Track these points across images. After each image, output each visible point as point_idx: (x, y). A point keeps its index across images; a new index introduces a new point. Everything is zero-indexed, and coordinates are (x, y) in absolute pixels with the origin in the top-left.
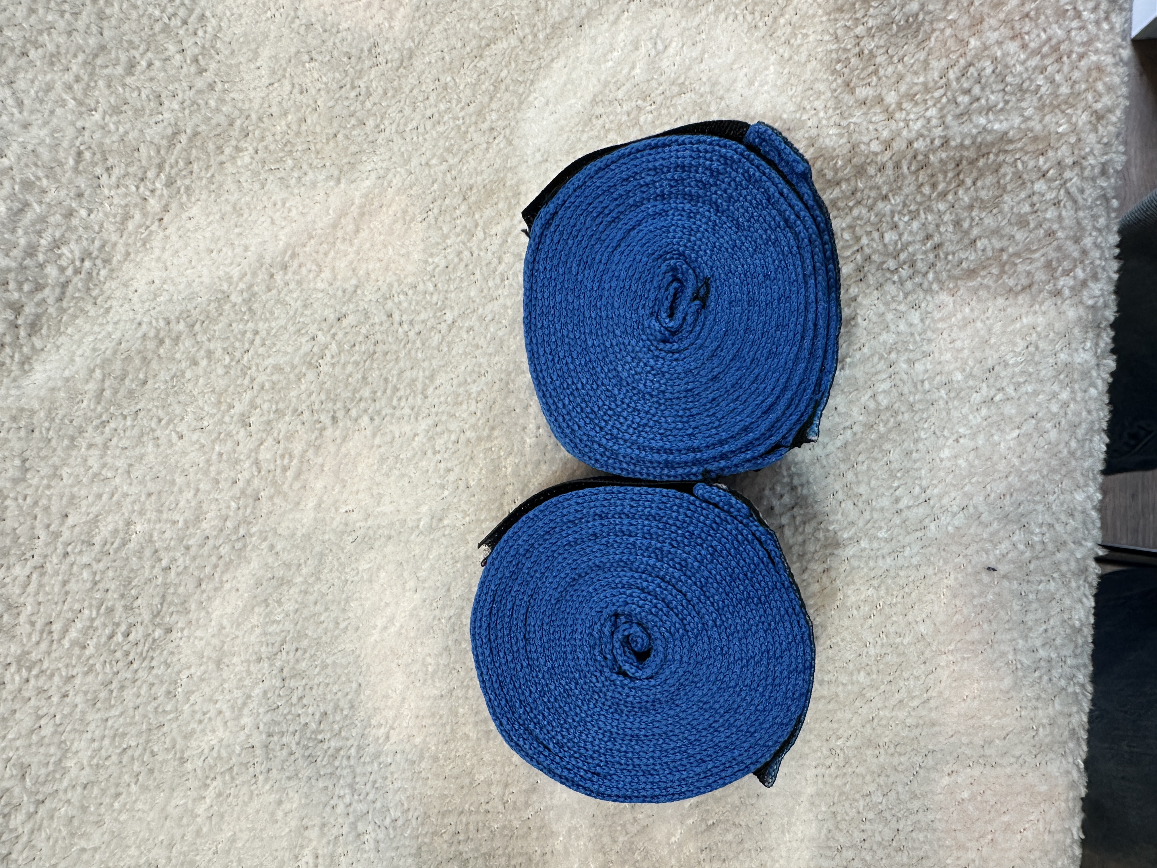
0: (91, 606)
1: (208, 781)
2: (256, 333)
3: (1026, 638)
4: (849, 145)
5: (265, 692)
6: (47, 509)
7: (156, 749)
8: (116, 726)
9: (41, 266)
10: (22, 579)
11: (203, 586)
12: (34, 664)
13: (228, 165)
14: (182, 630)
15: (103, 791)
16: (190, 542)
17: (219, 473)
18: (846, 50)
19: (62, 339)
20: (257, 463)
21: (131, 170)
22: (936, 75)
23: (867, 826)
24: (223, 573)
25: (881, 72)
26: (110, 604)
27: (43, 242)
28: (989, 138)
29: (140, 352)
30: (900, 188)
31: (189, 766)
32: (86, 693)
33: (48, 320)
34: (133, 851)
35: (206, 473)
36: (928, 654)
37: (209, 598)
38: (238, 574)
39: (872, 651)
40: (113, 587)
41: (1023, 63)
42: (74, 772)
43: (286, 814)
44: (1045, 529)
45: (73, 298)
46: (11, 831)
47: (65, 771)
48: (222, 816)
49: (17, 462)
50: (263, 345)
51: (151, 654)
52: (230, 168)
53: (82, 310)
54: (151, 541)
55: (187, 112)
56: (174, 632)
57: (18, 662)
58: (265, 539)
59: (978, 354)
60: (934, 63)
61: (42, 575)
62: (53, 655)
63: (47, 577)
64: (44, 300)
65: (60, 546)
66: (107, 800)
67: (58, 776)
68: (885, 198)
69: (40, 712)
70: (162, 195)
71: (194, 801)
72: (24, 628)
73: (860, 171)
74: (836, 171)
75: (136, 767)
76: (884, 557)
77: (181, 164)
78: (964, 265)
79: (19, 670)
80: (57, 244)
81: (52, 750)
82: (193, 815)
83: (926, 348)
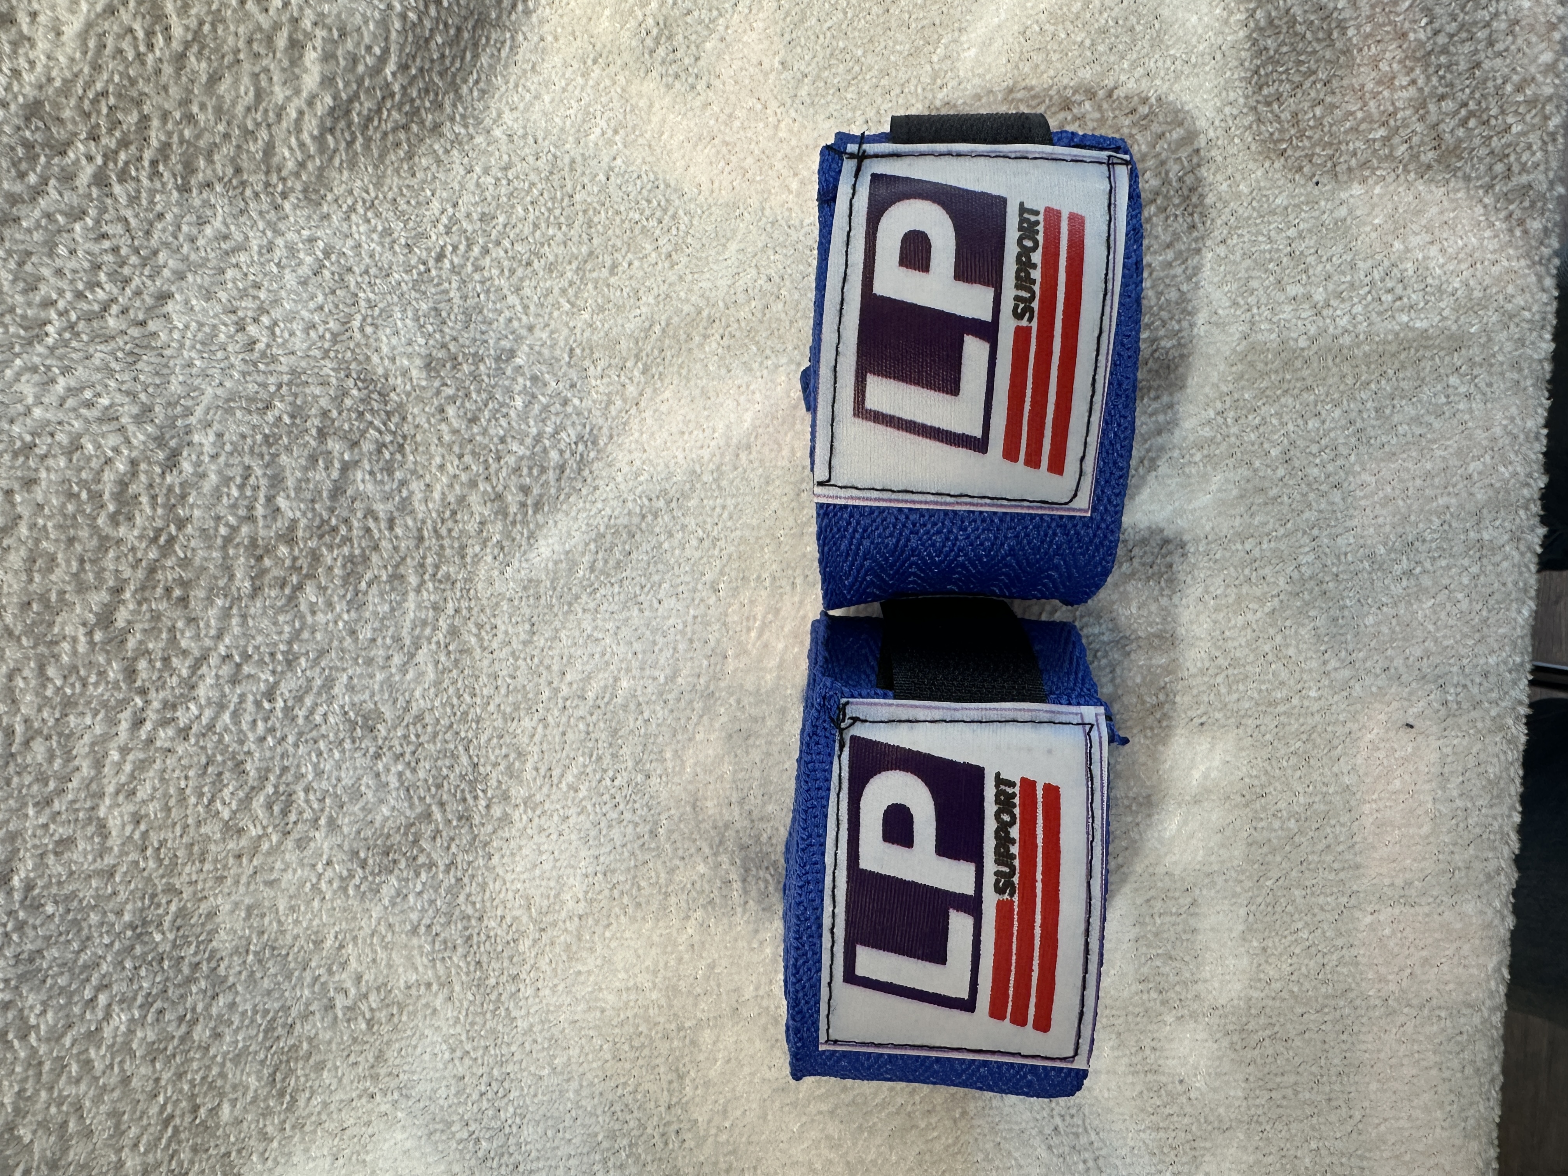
0: (583, 754)
1: (690, 913)
2: (724, 507)
3: (1444, 789)
4: (1279, 340)
5: (738, 832)
6: (549, 668)
7: (643, 884)
8: (607, 862)
9: (546, 451)
10: (530, 730)
11: (679, 738)
12: (537, 805)
13: (695, 351)
14: (661, 776)
15: (597, 922)
16: (670, 697)
18: (1278, 250)
19: (558, 516)
20: (725, 624)
21: (614, 362)
22: (1362, 274)
23: (1295, 960)
24: (695, 725)
25: (1311, 272)
26: (600, 752)
27: (548, 429)
28: (1410, 335)
29: (626, 527)
31: (673, 900)
32: (579, 831)
33: (549, 499)
34: (622, 975)
36: (1353, 803)
37: (684, 748)
39: (1301, 800)
40: (603, 736)
41: (1442, 266)
42: (570, 904)
44: (1460, 689)
45: (569, 478)
46: (520, 954)
47: (563, 903)
48: (702, 945)
49: (527, 627)
50: (731, 519)
52: (697, 354)
53: (575, 489)
54: (634, 696)
55: (661, 306)
56: (653, 778)
57: (525, 803)
58: (732, 694)
59: (1400, 530)
60: (1360, 264)
61: (545, 727)
62: (554, 797)
63: (549, 728)
64: (546, 482)
65: (560, 701)
66: (599, 930)
67: (557, 907)
69: (542, 849)
70: (639, 383)
71: (677, 930)
72: (529, 774)
73: (1288, 364)
74: (1266, 362)
75: (626, 900)
77: (656, 352)
78: (1387, 448)
79: (525, 812)
81: (552, 884)
82: (675, 945)
83: (1349, 524)
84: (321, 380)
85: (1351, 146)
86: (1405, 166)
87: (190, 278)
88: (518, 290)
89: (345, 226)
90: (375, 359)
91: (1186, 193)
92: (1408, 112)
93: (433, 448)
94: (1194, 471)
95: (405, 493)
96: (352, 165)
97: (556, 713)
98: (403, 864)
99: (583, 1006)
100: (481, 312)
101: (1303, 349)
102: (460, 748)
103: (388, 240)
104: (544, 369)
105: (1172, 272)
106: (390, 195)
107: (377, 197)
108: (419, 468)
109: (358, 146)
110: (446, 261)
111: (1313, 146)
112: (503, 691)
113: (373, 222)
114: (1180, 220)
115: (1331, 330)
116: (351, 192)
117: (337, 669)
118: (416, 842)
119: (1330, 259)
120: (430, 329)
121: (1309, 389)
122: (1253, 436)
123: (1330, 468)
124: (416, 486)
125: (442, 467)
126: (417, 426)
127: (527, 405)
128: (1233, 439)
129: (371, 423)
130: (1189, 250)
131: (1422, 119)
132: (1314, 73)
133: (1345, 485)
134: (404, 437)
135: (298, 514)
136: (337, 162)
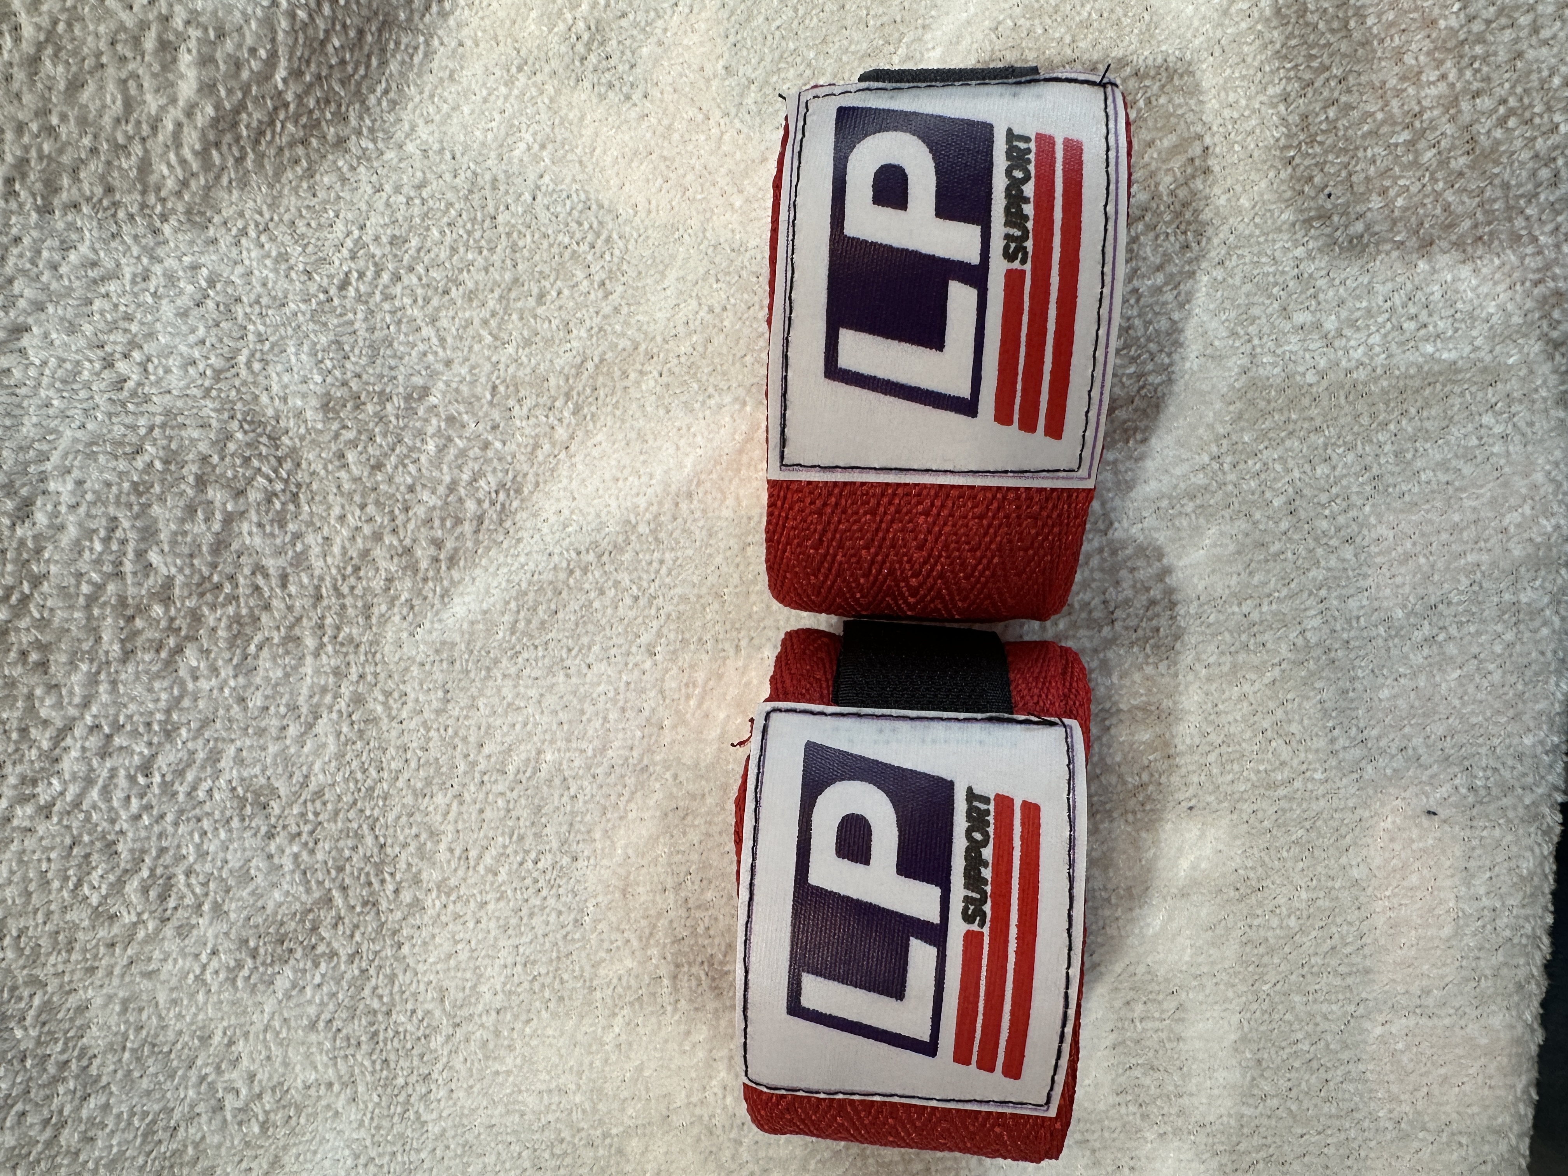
0: (503, 834)
3: (1468, 885)
6: (465, 739)
8: (527, 952)
11: (609, 816)
13: (631, 390)
14: (589, 858)
16: (599, 771)
18: (1283, 272)
20: (662, 692)
21: (541, 401)
22: (1380, 299)
25: (1321, 296)
28: (1436, 368)
29: (551, 583)
31: (598, 995)
32: (498, 919)
36: (1363, 899)
39: (1304, 895)
41: (1474, 290)
42: (488, 996)
44: (1489, 773)
47: (479, 995)
49: (440, 694)
50: (669, 574)
51: (558, 881)
52: (634, 393)
55: (594, 340)
56: (580, 861)
57: (438, 888)
58: (668, 769)
59: (1421, 591)
60: (1379, 287)
67: (473, 1000)
70: (569, 425)
71: (604, 1028)
72: (443, 856)
75: (547, 994)
77: (588, 391)
78: (1407, 498)
79: (438, 897)
81: (468, 975)
83: (1363, 584)
84: (200, 422)
85: (1369, 153)
86: (1432, 174)
87: (51, 310)
88: (434, 321)
89: (234, 251)
90: (264, 399)
91: (1178, 207)
92: (1436, 112)
93: (331, 498)
94: (1185, 523)
95: (299, 547)
96: (244, 184)
97: (473, 789)
98: (299, 954)
99: (501, 1109)
100: (391, 345)
101: (1311, 385)
102: (365, 827)
103: (284, 266)
104: (462, 408)
105: (1163, 299)
106: (286, 218)
107: (272, 220)
108: (316, 520)
109: (249, 163)
110: (350, 288)
111: (1326, 152)
112: (413, 764)
113: (267, 246)
114: (1172, 239)
116: (241, 214)
117: (224, 740)
118: (314, 929)
119: (1343, 283)
120: (329, 364)
121: (1318, 430)
124: (311, 539)
125: (342, 518)
126: (314, 473)
127: (441, 450)
128: (1230, 487)
129: (260, 469)
130: (1181, 273)
131: (1452, 119)
132: (1328, 68)
133: (1358, 540)
134: (299, 485)
135: (173, 570)
136: (225, 181)
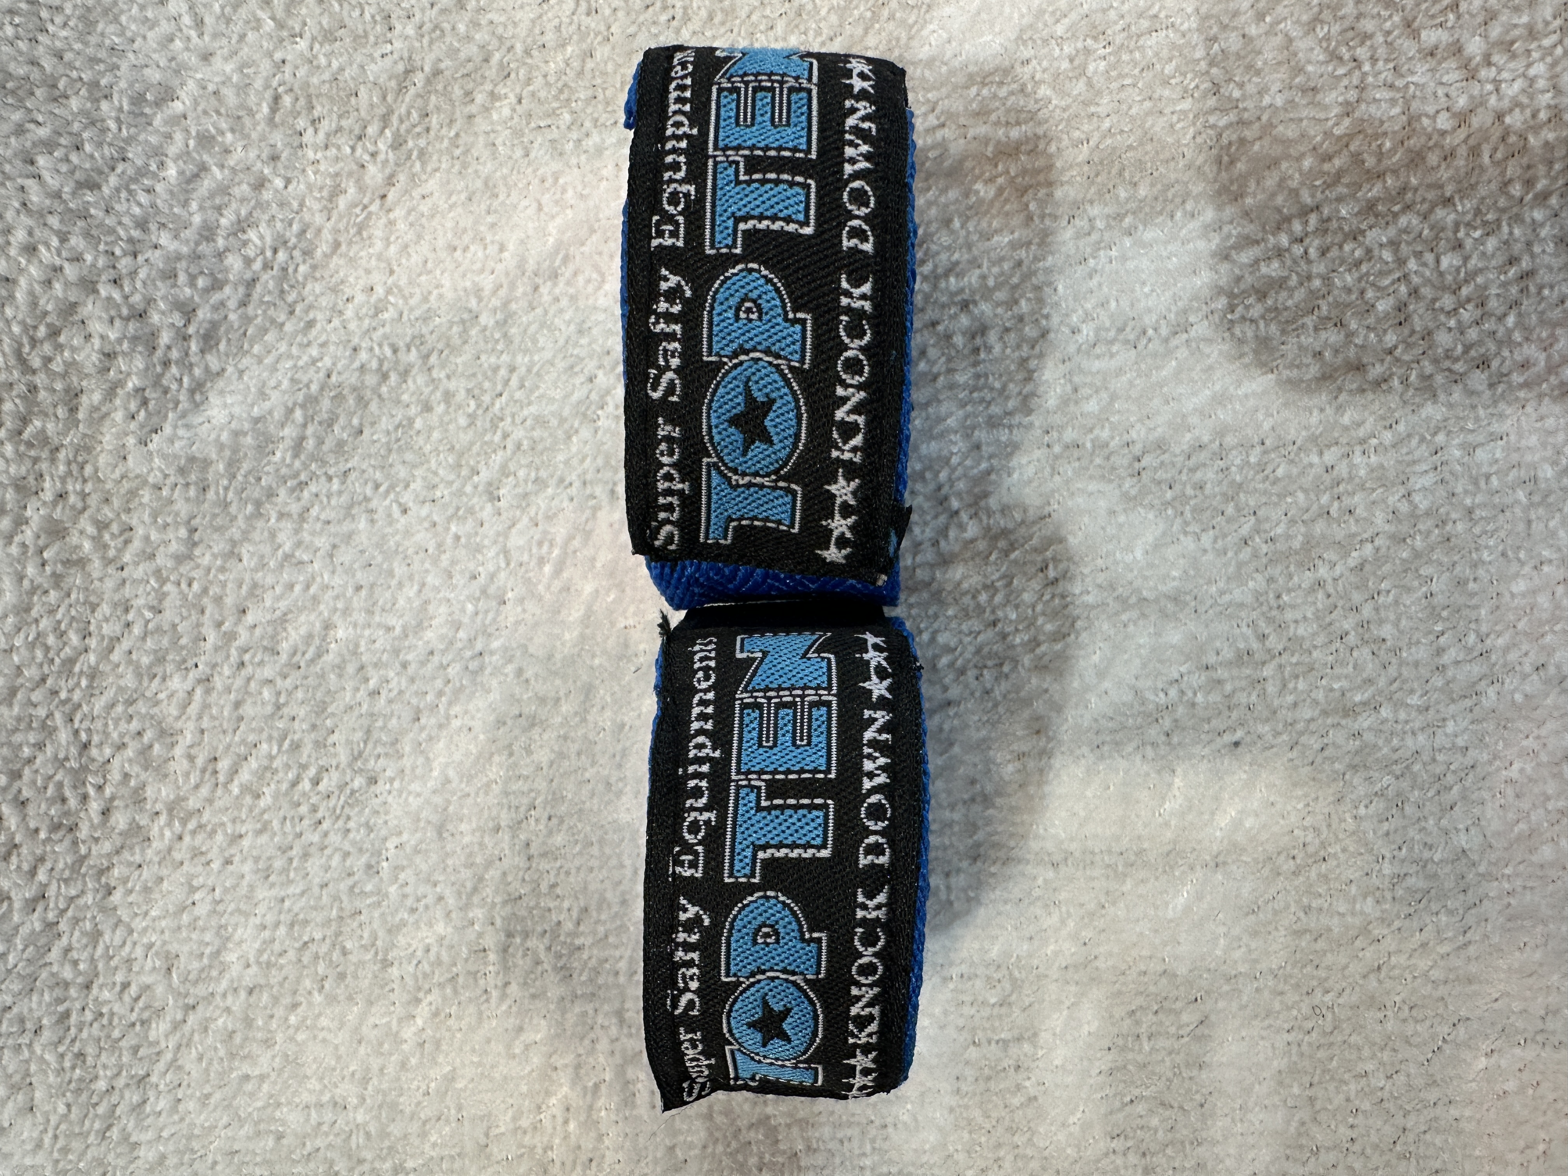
1: (421, 995)
2: (513, 369)
4: (1404, 118)
5: (504, 874)
7: (349, 945)
9: (220, 255)
10: (181, 695)
12: (190, 814)
17: (453, 562)
19: (246, 361)
23: (1360, 1120)
24: (450, 704)
26: (296, 737)
27: (224, 221)
30: (1473, 187)
33: (227, 332)
34: (314, 1084)
35: (436, 561)
37: (430, 739)
38: (471, 707)
40: (302, 713)
43: (527, 1047)
45: (262, 302)
46: (151, 1044)
48: (438, 1044)
53: (273, 321)
54: (355, 653)
61: (208, 692)
62: (218, 804)
63: (214, 695)
64: (222, 304)
65: (234, 653)
66: (279, 1012)
68: (1448, 202)
69: (195, 883)
73: (1416, 159)
74: (1380, 155)
76: (1414, 733)
80: (241, 226)
82: (398, 1040)
115: (1493, 101)
122: (1349, 279)
123: (1473, 334)
